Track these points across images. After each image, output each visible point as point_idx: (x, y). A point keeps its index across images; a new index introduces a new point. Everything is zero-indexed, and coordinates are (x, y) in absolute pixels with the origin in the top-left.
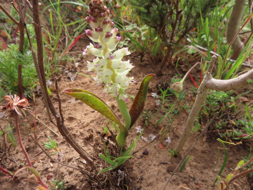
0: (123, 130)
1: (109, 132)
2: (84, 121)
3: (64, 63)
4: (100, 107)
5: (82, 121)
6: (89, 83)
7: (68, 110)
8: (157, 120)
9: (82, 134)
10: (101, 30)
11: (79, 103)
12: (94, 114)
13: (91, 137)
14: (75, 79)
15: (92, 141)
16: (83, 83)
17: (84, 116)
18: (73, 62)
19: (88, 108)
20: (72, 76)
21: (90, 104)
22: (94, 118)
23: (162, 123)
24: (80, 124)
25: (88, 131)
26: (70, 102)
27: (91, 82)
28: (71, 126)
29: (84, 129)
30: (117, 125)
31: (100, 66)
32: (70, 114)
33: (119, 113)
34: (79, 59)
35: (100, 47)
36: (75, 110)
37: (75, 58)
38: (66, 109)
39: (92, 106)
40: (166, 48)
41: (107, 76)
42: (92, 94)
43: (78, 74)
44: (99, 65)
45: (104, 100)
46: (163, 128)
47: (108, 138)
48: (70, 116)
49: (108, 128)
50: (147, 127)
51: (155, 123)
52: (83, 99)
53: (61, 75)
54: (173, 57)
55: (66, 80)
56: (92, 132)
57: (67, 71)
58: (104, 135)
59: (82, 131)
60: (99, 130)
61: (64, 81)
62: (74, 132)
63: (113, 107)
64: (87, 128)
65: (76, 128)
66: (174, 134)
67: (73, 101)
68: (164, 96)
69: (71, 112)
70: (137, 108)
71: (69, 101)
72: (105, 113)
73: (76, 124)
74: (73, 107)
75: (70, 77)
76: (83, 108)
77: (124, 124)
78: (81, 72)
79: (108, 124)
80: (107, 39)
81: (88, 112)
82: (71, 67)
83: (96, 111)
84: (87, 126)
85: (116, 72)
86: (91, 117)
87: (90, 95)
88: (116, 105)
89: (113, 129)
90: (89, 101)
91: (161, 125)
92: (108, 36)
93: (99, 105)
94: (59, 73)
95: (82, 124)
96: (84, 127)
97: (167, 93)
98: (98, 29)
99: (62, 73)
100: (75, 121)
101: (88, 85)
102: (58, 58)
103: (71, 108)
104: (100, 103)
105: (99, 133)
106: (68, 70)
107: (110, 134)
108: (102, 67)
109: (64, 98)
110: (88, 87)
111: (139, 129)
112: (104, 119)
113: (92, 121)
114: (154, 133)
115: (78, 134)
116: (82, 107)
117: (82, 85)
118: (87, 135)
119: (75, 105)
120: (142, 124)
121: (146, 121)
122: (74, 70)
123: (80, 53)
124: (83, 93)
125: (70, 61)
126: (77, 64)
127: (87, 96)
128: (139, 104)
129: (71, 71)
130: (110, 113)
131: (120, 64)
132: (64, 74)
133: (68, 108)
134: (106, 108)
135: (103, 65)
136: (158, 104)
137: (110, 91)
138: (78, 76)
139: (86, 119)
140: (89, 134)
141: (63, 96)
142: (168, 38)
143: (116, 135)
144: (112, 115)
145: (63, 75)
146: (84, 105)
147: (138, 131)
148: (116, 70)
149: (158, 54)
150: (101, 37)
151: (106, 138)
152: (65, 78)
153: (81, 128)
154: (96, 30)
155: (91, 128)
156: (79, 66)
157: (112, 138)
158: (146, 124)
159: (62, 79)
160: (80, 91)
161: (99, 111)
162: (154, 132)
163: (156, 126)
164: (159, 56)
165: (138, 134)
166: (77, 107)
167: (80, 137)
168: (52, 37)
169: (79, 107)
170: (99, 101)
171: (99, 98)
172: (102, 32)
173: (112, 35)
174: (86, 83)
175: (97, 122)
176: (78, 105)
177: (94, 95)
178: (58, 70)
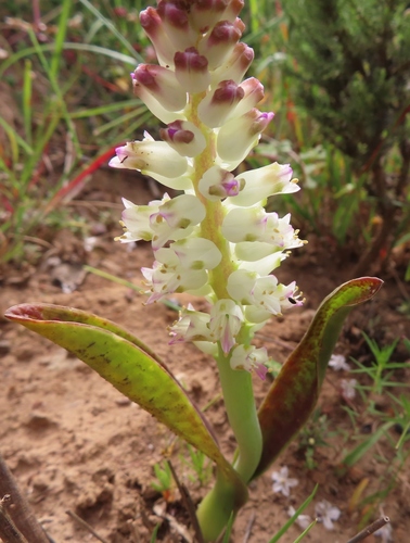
0: (228, 486)
1: (173, 484)
2: (88, 436)
3: (49, 234)
4: (154, 389)
5: (80, 437)
6: (121, 303)
7: (34, 390)
8: (345, 452)
9: (70, 486)
10: (199, 65)
11: (79, 370)
12: (125, 412)
13: (105, 500)
14: (79, 288)
15: (106, 517)
16: (102, 303)
17: (88, 416)
18: (78, 234)
19: (108, 388)
20: (67, 278)
21: (115, 376)
22: (124, 429)
23: (360, 461)
24: (71, 447)
25: (97, 477)
26: (46, 364)
27: (129, 301)
28: (35, 452)
29: (82, 467)
30: (206, 461)
31: (176, 220)
32: (38, 406)
33: (217, 417)
34: (100, 227)
35: (187, 138)
36: (61, 392)
37: (87, 222)
38: (28, 387)
39: (123, 385)
40: (377, 219)
41: (199, 266)
42: (127, 337)
43: (89, 273)
44: (171, 215)
45: (169, 366)
46: (364, 483)
47: (168, 510)
48: (39, 413)
49: (172, 469)
50: (309, 475)
51: (339, 461)
52: (91, 352)
53: (32, 270)
54: (398, 249)
55: (48, 287)
56: (111, 480)
57: (55, 261)
58: (152, 498)
59: (72, 473)
60: (138, 473)
61: (37, 292)
62: (42, 478)
63: (197, 392)
64: (94, 466)
65: (51, 460)
66: (401, 504)
67: (58, 360)
68: (380, 368)
69: (45, 400)
70: (288, 403)
71: (45, 359)
72: (171, 416)
73: (56, 447)
74: (54, 382)
75: (61, 278)
76: (91, 388)
77: (235, 462)
78: (100, 266)
79: (175, 452)
80: (217, 108)
81: (106, 403)
82: (69, 248)
83: (134, 405)
84: (96, 455)
85: (233, 257)
86: (114, 422)
87: (119, 339)
88: (207, 386)
89: (188, 475)
90: (114, 363)
91: (358, 470)
92: (225, 96)
93: (150, 381)
94: (25, 264)
95: (79, 447)
96: (83, 460)
97: (393, 359)
98: (190, 56)
99: (37, 264)
100: (52, 435)
101: (118, 311)
102: (30, 215)
103: (48, 386)
104: (154, 373)
105: (137, 486)
106: (61, 255)
107: (176, 496)
108: (184, 224)
109: (27, 347)
110: (118, 315)
111: (279, 478)
112: (161, 436)
113: (116, 440)
114: (335, 497)
115: (58, 484)
116: (84, 385)
117: (97, 307)
118: (90, 491)
119: (62, 375)
120: (293, 461)
121: (309, 454)
122: (77, 259)
123: (106, 209)
124: (92, 328)
125: (69, 228)
126: (91, 242)
127: (107, 342)
128: (298, 388)
129: (68, 262)
130: (190, 419)
131: (258, 223)
132: (44, 267)
133: (35, 383)
134: (175, 396)
135: (186, 216)
136: (350, 394)
137: (201, 329)
138: (90, 279)
139: (95, 428)
140: (99, 491)
141: (25, 339)
142: (389, 188)
143: (199, 501)
144: (196, 425)
145: (38, 272)
146: (95, 376)
147: (276, 489)
148: (232, 246)
149: (348, 238)
150: (194, 105)
151: (159, 510)
152: (43, 281)
153: (71, 464)
154: (180, 61)
155: (107, 465)
156: (98, 249)
157: (184, 508)
158: (310, 461)
159: (34, 283)
160: (82, 319)
161: (147, 405)
162: (333, 493)
163: (341, 473)
164: (352, 243)
165: (278, 499)
166: (67, 384)
167: (63, 498)
168: (20, 148)
169: (76, 384)
170: (153, 365)
171: (153, 356)
172: (200, 76)
173: (239, 95)
174: (113, 302)
175: (134, 445)
176: (75, 375)
177: (135, 342)
178: (25, 253)
